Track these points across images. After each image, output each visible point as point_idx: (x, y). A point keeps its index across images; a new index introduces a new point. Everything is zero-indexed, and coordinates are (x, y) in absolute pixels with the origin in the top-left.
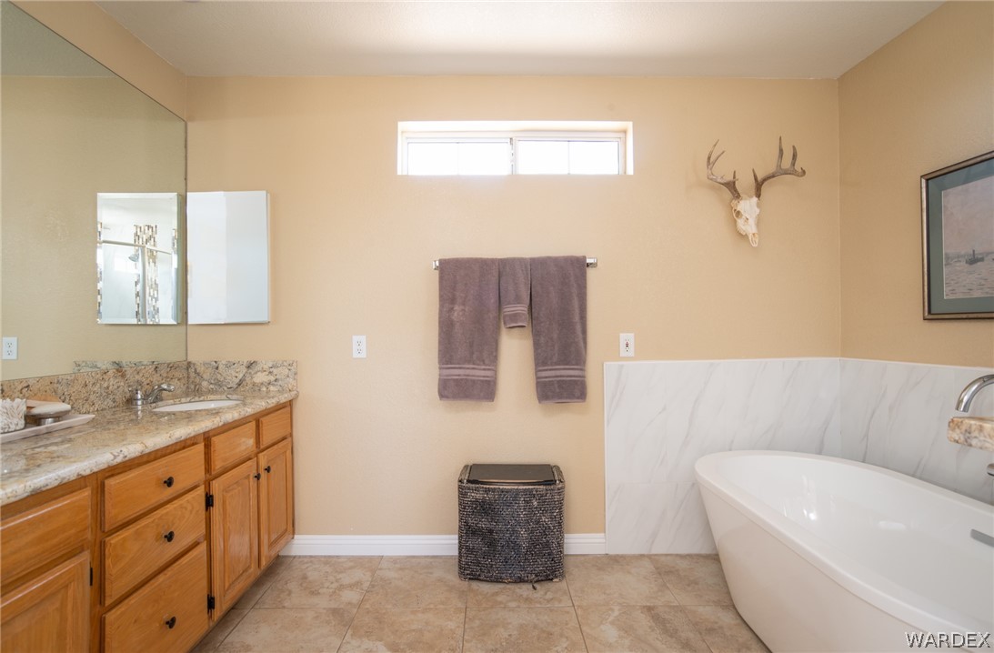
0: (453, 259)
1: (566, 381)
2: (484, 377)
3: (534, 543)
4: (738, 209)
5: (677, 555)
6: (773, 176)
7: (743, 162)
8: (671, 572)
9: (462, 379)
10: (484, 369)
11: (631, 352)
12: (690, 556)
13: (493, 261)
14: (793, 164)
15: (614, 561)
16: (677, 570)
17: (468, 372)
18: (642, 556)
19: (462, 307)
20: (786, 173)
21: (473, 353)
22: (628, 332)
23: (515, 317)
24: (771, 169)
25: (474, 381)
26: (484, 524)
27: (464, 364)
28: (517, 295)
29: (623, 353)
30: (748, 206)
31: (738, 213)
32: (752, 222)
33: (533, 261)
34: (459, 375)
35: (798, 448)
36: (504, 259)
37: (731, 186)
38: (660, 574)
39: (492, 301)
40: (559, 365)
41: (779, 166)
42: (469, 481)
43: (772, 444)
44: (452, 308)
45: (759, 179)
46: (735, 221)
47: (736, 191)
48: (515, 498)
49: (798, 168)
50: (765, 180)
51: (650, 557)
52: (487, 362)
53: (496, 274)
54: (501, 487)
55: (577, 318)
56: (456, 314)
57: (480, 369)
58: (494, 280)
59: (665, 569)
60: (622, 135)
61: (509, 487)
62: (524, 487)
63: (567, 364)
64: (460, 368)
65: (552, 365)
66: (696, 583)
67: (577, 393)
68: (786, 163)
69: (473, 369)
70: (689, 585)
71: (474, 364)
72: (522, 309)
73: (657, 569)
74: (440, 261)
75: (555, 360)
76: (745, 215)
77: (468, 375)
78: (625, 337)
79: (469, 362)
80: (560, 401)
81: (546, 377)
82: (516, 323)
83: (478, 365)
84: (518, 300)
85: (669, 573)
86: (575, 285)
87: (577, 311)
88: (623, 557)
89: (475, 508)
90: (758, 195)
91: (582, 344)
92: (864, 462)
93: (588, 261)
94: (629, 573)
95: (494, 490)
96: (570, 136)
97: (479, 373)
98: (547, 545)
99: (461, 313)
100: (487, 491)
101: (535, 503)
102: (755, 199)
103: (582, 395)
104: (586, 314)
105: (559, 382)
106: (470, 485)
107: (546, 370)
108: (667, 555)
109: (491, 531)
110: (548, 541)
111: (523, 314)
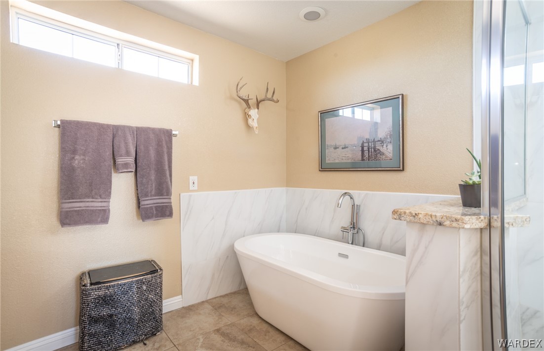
0: (74, 121)
1: (160, 206)
2: (101, 207)
3: (143, 314)
4: (250, 114)
5: (221, 296)
6: (264, 100)
7: (251, 91)
8: (221, 306)
9: (82, 210)
10: (101, 202)
11: (196, 188)
12: (227, 295)
13: (108, 126)
14: (273, 96)
15: (188, 310)
16: (224, 305)
17: (87, 204)
18: (203, 302)
19: (82, 157)
20: (269, 100)
21: (92, 191)
22: (194, 176)
23: (126, 165)
24: (263, 97)
25: (92, 211)
26: (105, 312)
27: (84, 198)
28: (127, 151)
29: (191, 188)
30: (254, 113)
31: (249, 116)
32: (255, 121)
33: (138, 129)
34: (80, 207)
35: (271, 231)
36: (117, 126)
37: (246, 101)
38: (216, 310)
39: (109, 153)
40: (155, 196)
41: (266, 96)
42: (91, 284)
43: (261, 231)
44: (73, 158)
45: (259, 100)
46: (247, 120)
47: (249, 104)
48: (130, 288)
49: (275, 98)
50: (260, 101)
51: (207, 301)
52: (103, 196)
53: (111, 136)
54: (120, 282)
55: (167, 167)
56: (76, 162)
57: (99, 202)
58: (110, 139)
59: (218, 305)
60: (190, 62)
61: (126, 281)
62: (137, 279)
63: (161, 196)
64: (82, 202)
65: (151, 196)
66: (235, 308)
67: (168, 213)
68: (269, 95)
69: (93, 201)
70: (232, 311)
71: (93, 198)
72: (131, 160)
73: (213, 307)
74: (62, 121)
75: (153, 193)
76: (253, 117)
77: (88, 207)
78: (193, 178)
79: (88, 197)
80: (156, 219)
81: (148, 205)
82: (127, 169)
83: (97, 199)
84: (128, 154)
85: (220, 307)
86: (166, 147)
87: (167, 163)
88: (193, 306)
89: (98, 303)
90: (258, 109)
91: (170, 183)
92: (295, 233)
93: (174, 132)
94: (200, 314)
95: (113, 286)
96: (159, 54)
97: (97, 204)
98: (153, 313)
99: (81, 162)
100: (108, 288)
101: (145, 288)
102: (256, 110)
103: (170, 215)
104: (171, 164)
105: (156, 207)
106: (93, 287)
107: (148, 200)
108: (215, 298)
109: (111, 316)
110: (153, 310)
111: (132, 163)
